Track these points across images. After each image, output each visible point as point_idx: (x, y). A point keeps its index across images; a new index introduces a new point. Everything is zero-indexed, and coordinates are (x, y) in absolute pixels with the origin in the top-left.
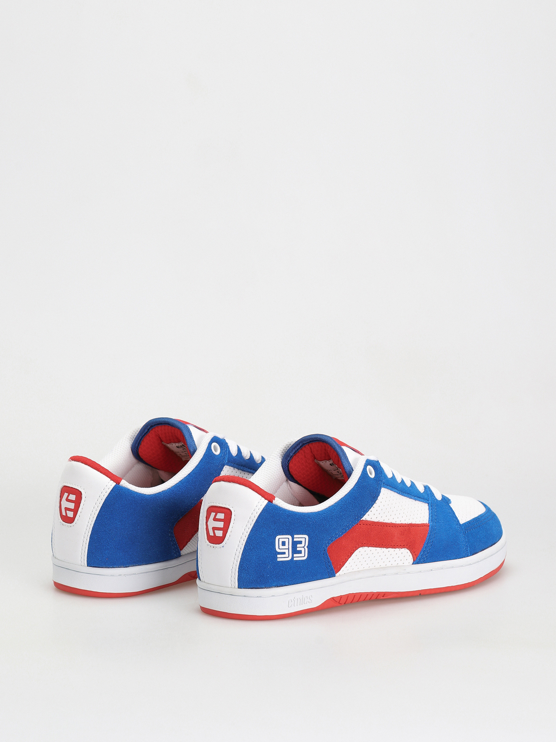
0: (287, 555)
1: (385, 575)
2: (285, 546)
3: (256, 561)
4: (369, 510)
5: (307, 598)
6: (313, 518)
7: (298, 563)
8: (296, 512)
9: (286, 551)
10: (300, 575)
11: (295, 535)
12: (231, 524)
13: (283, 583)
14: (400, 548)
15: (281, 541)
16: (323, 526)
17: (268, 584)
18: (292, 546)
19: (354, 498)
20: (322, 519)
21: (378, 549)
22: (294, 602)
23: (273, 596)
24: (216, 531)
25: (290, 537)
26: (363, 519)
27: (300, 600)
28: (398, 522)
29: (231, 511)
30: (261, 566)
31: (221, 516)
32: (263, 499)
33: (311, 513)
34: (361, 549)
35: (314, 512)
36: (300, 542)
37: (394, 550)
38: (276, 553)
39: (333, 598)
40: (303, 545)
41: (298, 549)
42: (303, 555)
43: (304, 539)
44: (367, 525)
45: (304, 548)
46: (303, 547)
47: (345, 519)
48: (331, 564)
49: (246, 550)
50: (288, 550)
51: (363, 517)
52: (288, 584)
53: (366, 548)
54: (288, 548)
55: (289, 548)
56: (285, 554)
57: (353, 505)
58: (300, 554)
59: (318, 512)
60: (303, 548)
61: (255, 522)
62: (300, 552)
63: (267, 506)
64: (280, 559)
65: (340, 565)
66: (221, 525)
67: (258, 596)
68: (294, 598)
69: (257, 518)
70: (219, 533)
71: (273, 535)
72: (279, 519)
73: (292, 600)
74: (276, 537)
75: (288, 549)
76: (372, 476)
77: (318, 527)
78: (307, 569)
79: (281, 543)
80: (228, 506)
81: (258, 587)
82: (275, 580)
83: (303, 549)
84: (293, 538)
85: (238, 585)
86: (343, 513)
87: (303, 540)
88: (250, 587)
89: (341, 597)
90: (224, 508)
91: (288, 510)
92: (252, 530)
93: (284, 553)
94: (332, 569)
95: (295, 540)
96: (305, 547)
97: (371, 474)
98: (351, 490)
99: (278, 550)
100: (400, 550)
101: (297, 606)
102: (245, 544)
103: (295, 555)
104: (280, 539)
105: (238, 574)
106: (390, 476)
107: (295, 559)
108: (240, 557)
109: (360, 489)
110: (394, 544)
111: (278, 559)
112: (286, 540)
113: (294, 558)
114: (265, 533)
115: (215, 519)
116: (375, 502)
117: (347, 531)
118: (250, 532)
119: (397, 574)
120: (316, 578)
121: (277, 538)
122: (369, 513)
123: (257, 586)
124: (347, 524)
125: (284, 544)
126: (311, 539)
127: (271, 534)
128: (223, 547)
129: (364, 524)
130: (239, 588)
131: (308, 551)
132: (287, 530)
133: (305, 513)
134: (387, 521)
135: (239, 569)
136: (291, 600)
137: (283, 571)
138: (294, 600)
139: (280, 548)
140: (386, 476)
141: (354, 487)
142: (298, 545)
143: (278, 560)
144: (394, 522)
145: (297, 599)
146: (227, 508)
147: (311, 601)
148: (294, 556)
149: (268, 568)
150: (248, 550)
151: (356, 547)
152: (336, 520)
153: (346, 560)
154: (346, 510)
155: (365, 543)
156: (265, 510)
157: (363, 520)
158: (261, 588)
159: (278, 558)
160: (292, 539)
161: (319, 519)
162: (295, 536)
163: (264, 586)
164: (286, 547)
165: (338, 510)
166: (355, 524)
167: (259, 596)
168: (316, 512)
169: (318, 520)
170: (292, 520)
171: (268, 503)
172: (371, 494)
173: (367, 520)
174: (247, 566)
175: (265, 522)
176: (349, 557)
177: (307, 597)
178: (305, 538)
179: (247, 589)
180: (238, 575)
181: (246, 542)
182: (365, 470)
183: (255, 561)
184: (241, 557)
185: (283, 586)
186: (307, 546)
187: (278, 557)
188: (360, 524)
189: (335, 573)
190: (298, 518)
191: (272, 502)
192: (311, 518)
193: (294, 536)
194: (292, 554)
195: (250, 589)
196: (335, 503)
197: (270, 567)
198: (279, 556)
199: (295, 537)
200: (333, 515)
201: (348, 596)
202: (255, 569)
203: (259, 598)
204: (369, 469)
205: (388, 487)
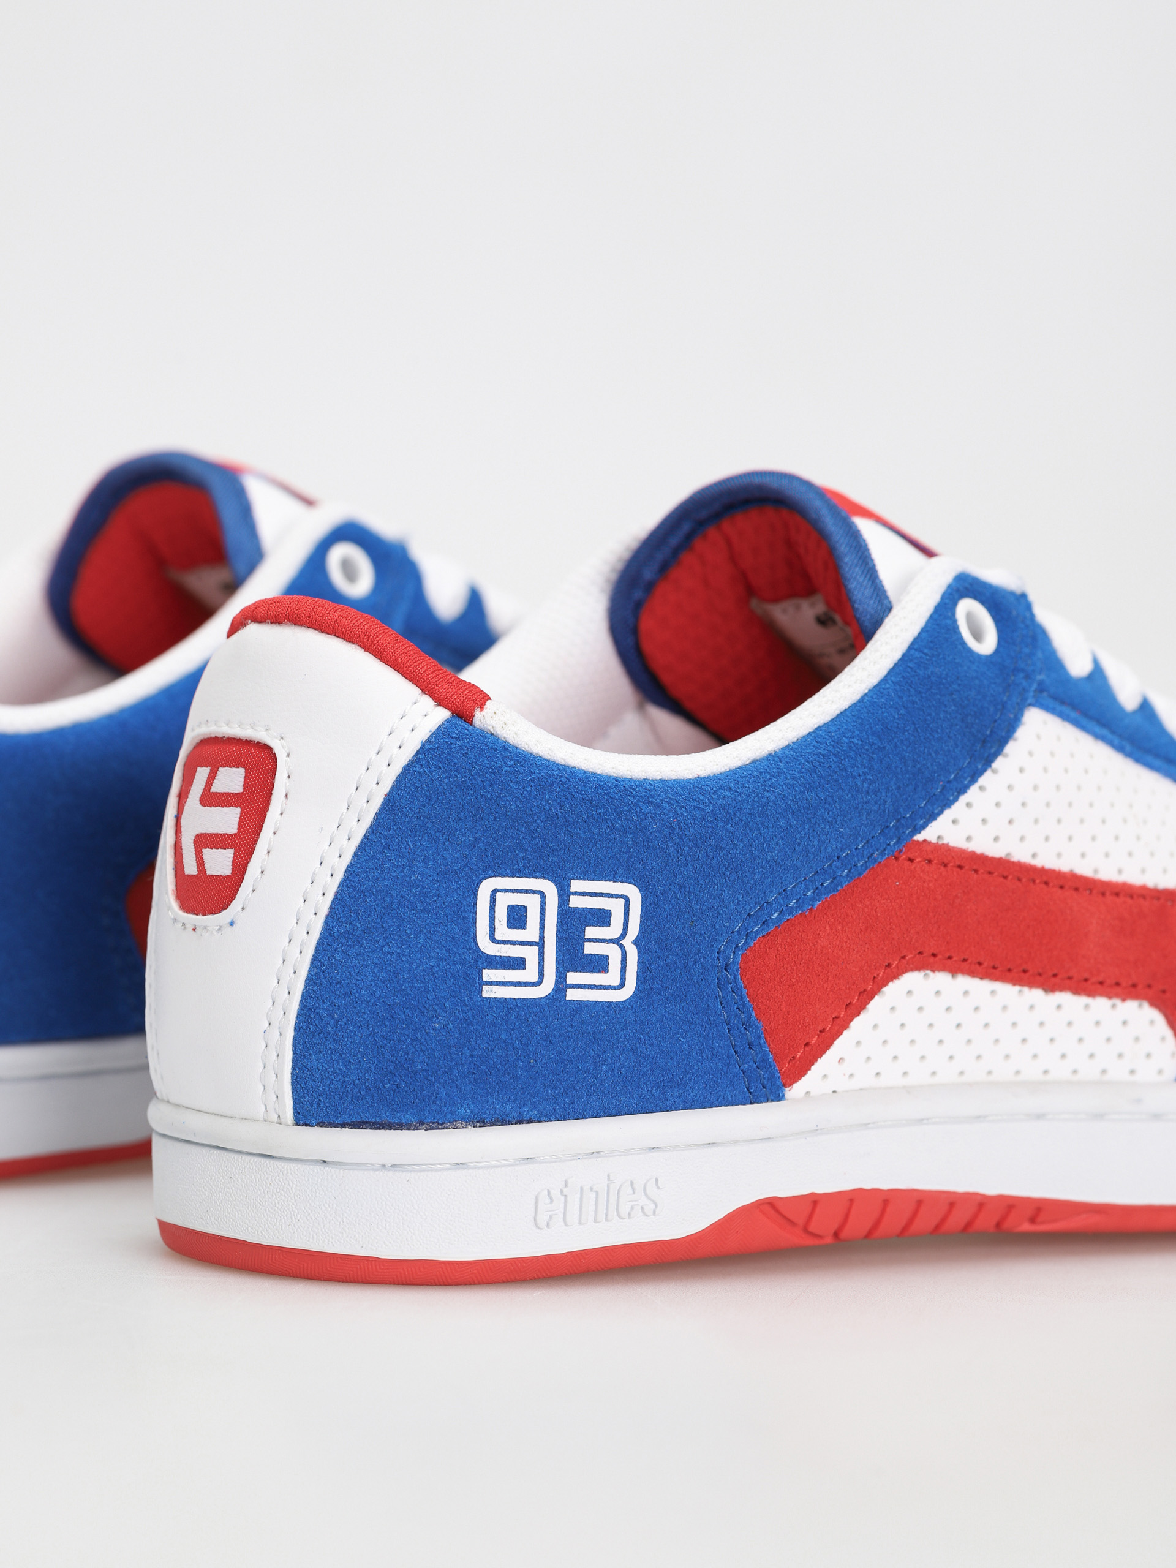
0: (530, 973)
1: (1040, 1117)
2: (524, 928)
3: (378, 994)
4: (956, 799)
5: (630, 1191)
6: (670, 804)
7: (586, 1017)
8: (585, 772)
9: (530, 954)
10: (595, 1077)
11: (577, 879)
12: (269, 814)
13: (508, 1108)
14: (1117, 995)
15: (503, 902)
16: (719, 848)
17: (434, 1107)
18: (558, 931)
19: (879, 728)
20: (714, 813)
21: (1006, 991)
22: (566, 1202)
23: (459, 1165)
24: (207, 853)
25: (549, 888)
26: (930, 833)
27: (593, 1195)
28: (1108, 873)
29: (275, 755)
30: (402, 1016)
31: (231, 780)
32: (427, 702)
33: (661, 781)
34: (912, 980)
35: (678, 781)
36: (602, 918)
37: (1087, 1007)
38: (475, 962)
39: (771, 1204)
40: (613, 930)
41: (590, 949)
42: (612, 977)
43: (622, 901)
44: (945, 866)
45: (622, 947)
46: (617, 942)
47: (831, 824)
48: (759, 1037)
49: (330, 938)
50: (537, 948)
51: (924, 827)
52: (534, 1114)
53: (941, 979)
54: (537, 940)
55: (542, 938)
56: (524, 968)
57: (871, 759)
58: (599, 972)
59: (699, 779)
60: (616, 947)
61: (382, 810)
62: (599, 964)
63: (441, 734)
64: (495, 988)
65: (807, 1044)
66: (227, 820)
67: (384, 1166)
68: (566, 1185)
69: (392, 788)
70: (220, 862)
71: (467, 874)
72: (499, 796)
73: (555, 1193)
74: (481, 882)
75: (541, 944)
76: (987, 644)
77: (691, 849)
78: (633, 1050)
79: (501, 914)
80: (264, 733)
81: (387, 1118)
82: (468, 1087)
83: (613, 953)
84: (564, 895)
85: (295, 1109)
86: (821, 795)
87: (616, 907)
88: (348, 1121)
89: (814, 1201)
90: (249, 743)
91: (548, 761)
92: (363, 846)
93: (519, 963)
94: (765, 1060)
95: (575, 902)
96: (628, 942)
97: (978, 636)
98: (866, 695)
99: (486, 946)
100: (1114, 1006)
101: (580, 1223)
102: (331, 908)
103: (572, 978)
104: (498, 895)
105: (295, 1053)
106: (1078, 666)
107: (572, 995)
108: (304, 973)
109: (912, 691)
110: (1086, 975)
111: (484, 987)
112: (532, 903)
113: (569, 990)
114: (426, 860)
115: (210, 799)
116: (988, 762)
117: (841, 884)
118: (356, 854)
119: (1099, 1116)
120: (679, 1096)
121: (486, 887)
122: (957, 809)
123: (380, 1117)
124: (842, 850)
125: (517, 918)
126: (655, 903)
127: (457, 867)
128: (232, 924)
129: (930, 861)
130: (297, 1124)
131: (640, 962)
132: (534, 851)
133: (630, 780)
134: (1047, 860)
135: (297, 1029)
136: (549, 1192)
137: (507, 1049)
138: (562, 1192)
139: (498, 937)
140: (1054, 663)
141: (885, 680)
142: (591, 932)
143: (484, 995)
144: (1084, 869)
145: (582, 1189)
146: (259, 743)
147: (653, 1206)
148: (569, 981)
149: (435, 1029)
150: (344, 941)
151: (889, 965)
152: (782, 822)
153: (840, 1025)
154: (836, 781)
155: (932, 951)
156: (429, 749)
157: (925, 841)
158: (400, 1126)
159: (487, 983)
160: (560, 896)
161: (698, 814)
162: (576, 885)
163: (414, 1115)
164: (531, 933)
165: (794, 779)
166: (882, 853)
167: (389, 1163)
168: (688, 782)
169: (694, 818)
170: (561, 805)
171: (448, 721)
172: (970, 719)
173: (945, 842)
174: (333, 1017)
175: (426, 809)
176: (856, 1007)
177: (632, 1183)
178: (627, 901)
179: (336, 1126)
180: (293, 1060)
181: (333, 902)
182: (944, 612)
183: (373, 994)
184: (310, 970)
185: (509, 1123)
186: (634, 938)
187: (485, 978)
188: (911, 860)
189: (779, 1082)
190: (590, 801)
191: (468, 718)
192: (658, 806)
193: (569, 885)
194: (557, 969)
195: (347, 1130)
196: (787, 747)
197: (446, 1026)
198: (488, 974)
199: (572, 890)
200: (772, 798)
201: (852, 1199)
202: (373, 1033)
203: (390, 1174)
204: (970, 617)
205: (1066, 709)
